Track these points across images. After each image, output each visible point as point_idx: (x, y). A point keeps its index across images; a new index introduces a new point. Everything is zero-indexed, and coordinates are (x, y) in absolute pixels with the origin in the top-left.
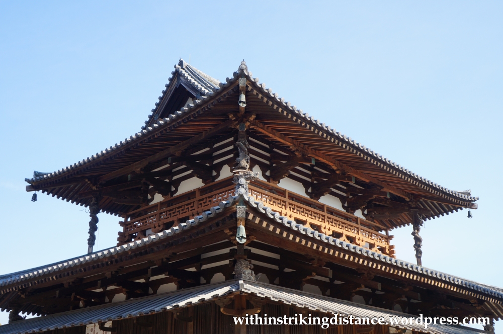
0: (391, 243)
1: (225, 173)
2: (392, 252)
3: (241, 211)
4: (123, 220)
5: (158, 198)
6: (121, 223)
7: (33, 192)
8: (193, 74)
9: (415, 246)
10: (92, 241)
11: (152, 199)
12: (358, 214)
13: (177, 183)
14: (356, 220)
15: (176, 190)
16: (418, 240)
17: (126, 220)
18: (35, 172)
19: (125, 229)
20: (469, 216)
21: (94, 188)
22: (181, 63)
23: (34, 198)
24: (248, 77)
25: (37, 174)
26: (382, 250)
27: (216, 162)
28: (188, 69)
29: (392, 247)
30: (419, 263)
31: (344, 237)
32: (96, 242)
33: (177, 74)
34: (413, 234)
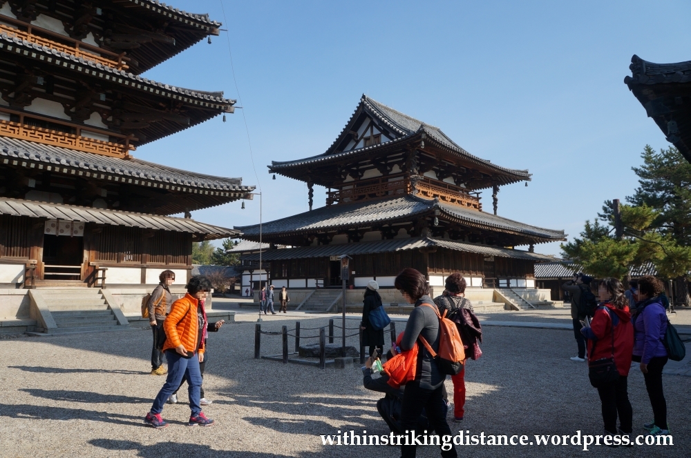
0: (480, 201)
1: (396, 169)
2: (481, 207)
3: (438, 212)
4: (327, 190)
5: (349, 179)
6: (327, 193)
7: (273, 174)
8: (373, 105)
9: (493, 203)
10: (311, 203)
11: (345, 179)
12: (462, 186)
13: (363, 171)
14: (462, 190)
15: (362, 175)
16: (495, 201)
17: (330, 190)
18: (273, 162)
19: (329, 196)
20: (526, 185)
21: (309, 171)
22: (364, 97)
23: (274, 178)
24: (426, 133)
25: (274, 163)
26: (475, 206)
27: (389, 162)
28: (369, 101)
29: (481, 204)
30: (495, 213)
31: (456, 202)
32: (313, 203)
33: (362, 104)
34: (493, 196)
